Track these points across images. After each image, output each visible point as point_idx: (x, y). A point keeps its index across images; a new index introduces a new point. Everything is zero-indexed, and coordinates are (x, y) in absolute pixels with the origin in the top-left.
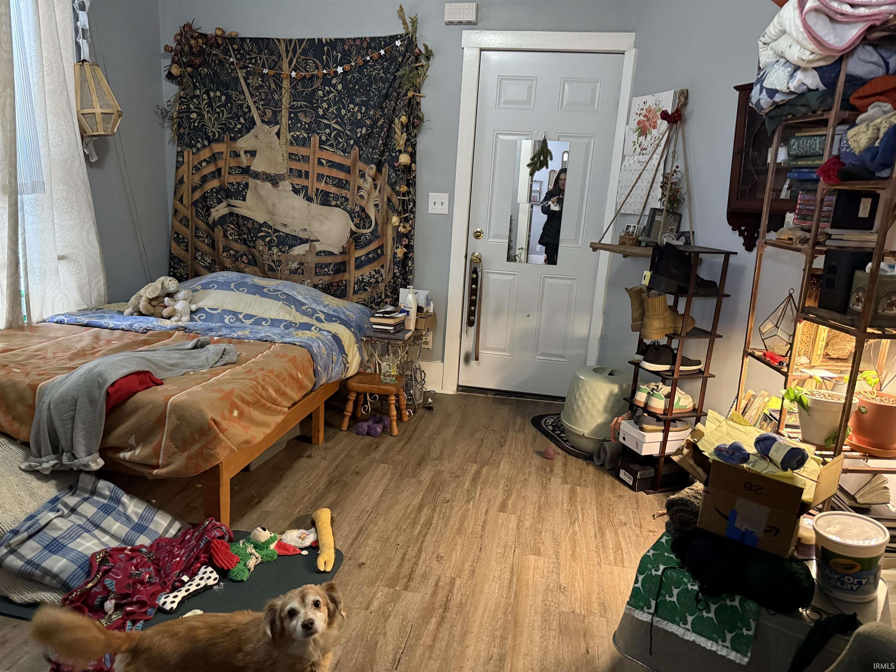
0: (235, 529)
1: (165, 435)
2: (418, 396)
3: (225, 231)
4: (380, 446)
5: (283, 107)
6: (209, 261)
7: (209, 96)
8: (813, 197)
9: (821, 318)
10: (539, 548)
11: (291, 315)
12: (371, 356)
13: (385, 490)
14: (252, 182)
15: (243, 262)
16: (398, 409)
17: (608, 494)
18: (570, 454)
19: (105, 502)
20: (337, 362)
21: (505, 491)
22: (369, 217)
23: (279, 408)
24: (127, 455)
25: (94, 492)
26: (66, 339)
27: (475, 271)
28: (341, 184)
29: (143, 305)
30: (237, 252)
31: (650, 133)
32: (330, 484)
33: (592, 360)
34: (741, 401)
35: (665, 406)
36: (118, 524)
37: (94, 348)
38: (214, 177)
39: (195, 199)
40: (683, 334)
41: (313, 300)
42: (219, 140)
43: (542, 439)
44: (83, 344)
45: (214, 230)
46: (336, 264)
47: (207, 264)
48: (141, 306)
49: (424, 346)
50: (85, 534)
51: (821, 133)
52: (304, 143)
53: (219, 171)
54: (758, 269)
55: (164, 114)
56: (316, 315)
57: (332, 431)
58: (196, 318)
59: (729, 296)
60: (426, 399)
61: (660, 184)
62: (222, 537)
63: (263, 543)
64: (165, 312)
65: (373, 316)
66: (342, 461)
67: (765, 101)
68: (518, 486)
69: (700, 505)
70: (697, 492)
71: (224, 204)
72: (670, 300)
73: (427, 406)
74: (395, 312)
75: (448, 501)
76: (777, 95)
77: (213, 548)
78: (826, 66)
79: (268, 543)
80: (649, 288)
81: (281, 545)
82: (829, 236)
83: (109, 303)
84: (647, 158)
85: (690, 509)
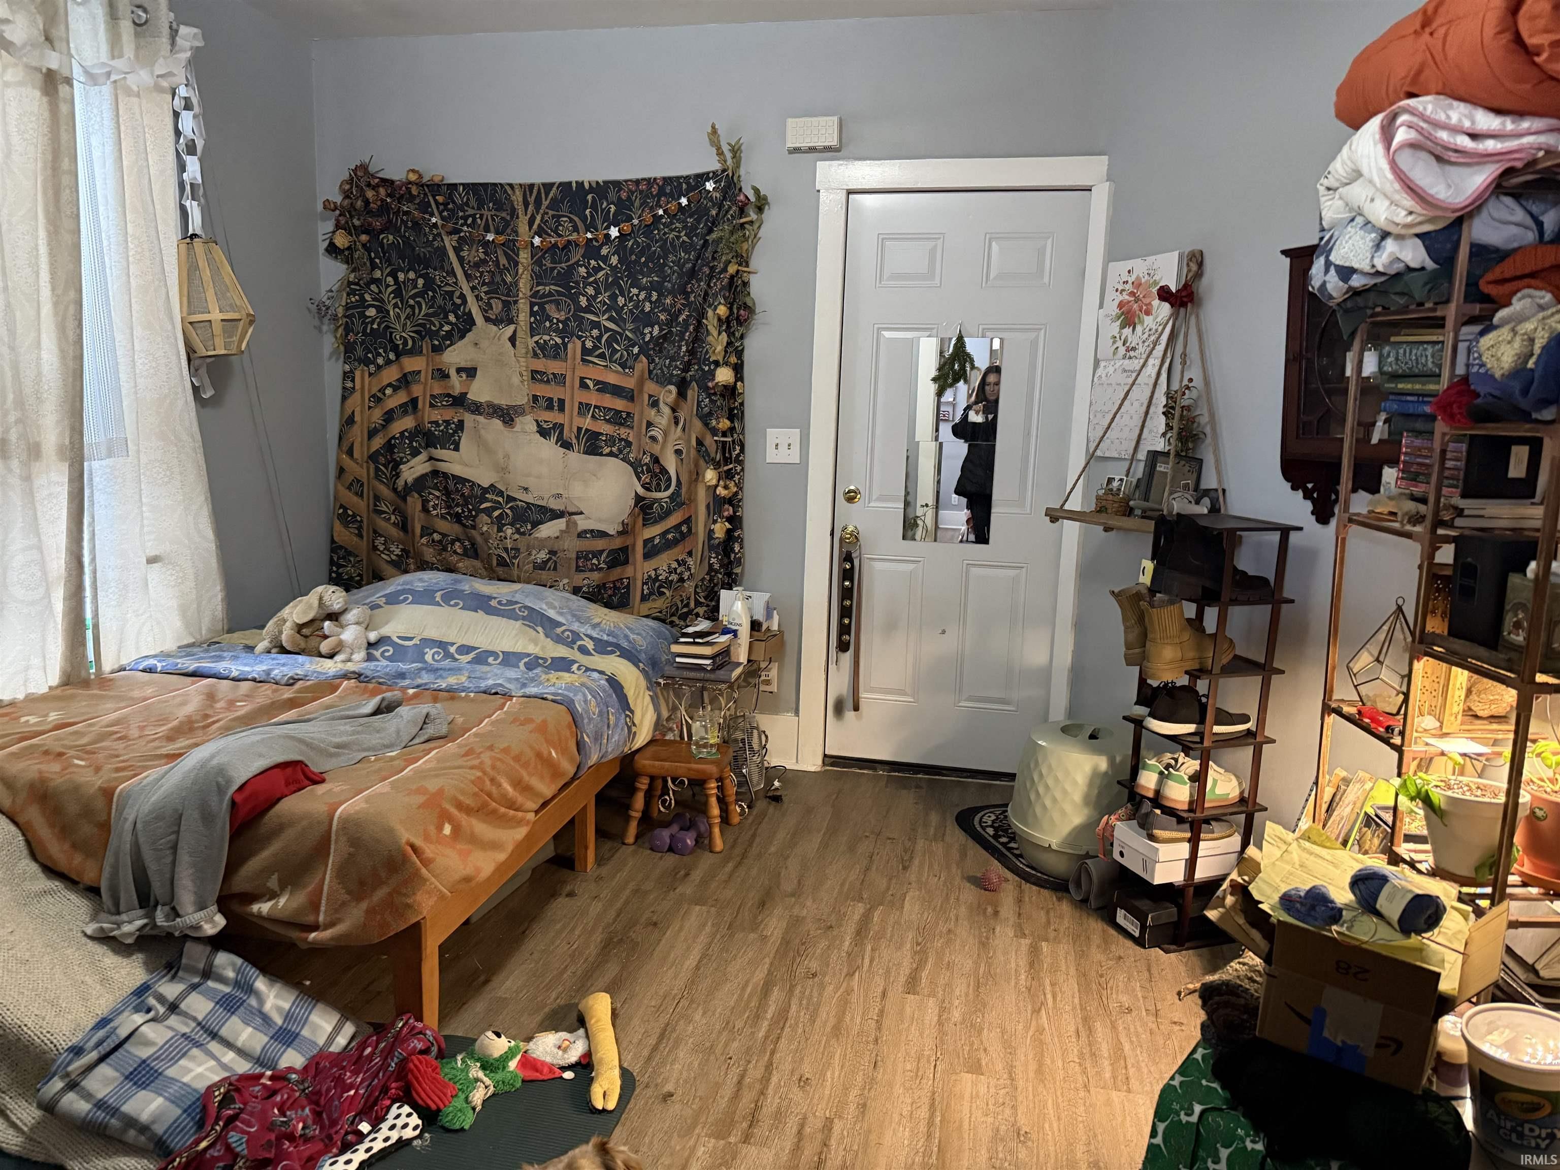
0: (447, 1032)
1: (328, 872)
2: (755, 777)
3: (425, 502)
4: (692, 872)
5: (521, 295)
6: (398, 552)
7: (396, 279)
8: (1426, 444)
9: (1454, 653)
10: (979, 1060)
11: (536, 644)
12: (674, 709)
13: (704, 956)
14: (469, 419)
15: (455, 552)
16: (722, 801)
17: (1096, 955)
18: (1027, 881)
19: (227, 989)
20: (616, 725)
21: (915, 953)
22: (667, 472)
23: (520, 814)
24: (264, 907)
25: (208, 973)
26: (160, 702)
27: (848, 558)
28: (619, 419)
29: (287, 636)
30: (444, 535)
31: (1142, 322)
32: (608, 945)
33: (1058, 713)
34: (1323, 791)
35: (1191, 795)
36: (250, 1029)
37: (207, 716)
38: (405, 413)
39: (373, 449)
40: (1216, 670)
41: (574, 616)
42: (415, 351)
43: (976, 851)
44: (190, 709)
45: (405, 500)
46: (612, 552)
47: (394, 557)
48: (284, 637)
49: (762, 688)
50: (195, 1051)
51: (1434, 338)
52: (556, 353)
53: (414, 402)
54: (1339, 562)
55: (322, 310)
56: (579, 643)
57: (608, 844)
58: (377, 654)
59: (1292, 601)
60: (769, 782)
61: (1161, 409)
62: (426, 1051)
63: (497, 1060)
64: (325, 647)
65: (677, 642)
66: (627, 903)
67: (1335, 286)
68: (938, 944)
69: (1261, 994)
70: (1252, 968)
71: (423, 457)
72: (1190, 610)
73: (770, 794)
74: (715, 633)
75: (814, 975)
76: (1355, 276)
77: (411, 1071)
78: (1435, 231)
79: (505, 1058)
80: (1152, 591)
81: (527, 1062)
82: (1460, 512)
83: (230, 631)
84: (1136, 364)
85: (1242, 1001)
